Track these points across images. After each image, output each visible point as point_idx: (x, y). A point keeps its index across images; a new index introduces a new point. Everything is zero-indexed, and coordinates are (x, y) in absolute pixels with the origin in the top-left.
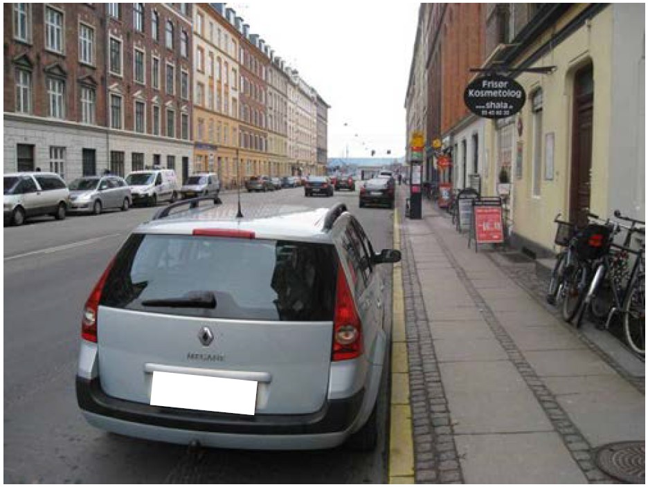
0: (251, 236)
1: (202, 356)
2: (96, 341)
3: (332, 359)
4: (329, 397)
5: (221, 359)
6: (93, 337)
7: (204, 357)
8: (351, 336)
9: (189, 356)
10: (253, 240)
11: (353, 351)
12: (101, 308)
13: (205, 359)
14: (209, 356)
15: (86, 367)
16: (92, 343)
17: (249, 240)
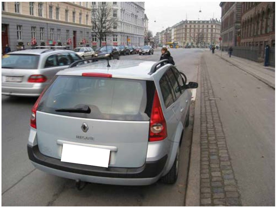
0: (110, 77)
1: (83, 137)
2: (36, 128)
3: (149, 140)
4: (147, 160)
5: (92, 139)
6: (35, 126)
7: (84, 138)
8: (160, 129)
9: (77, 137)
10: (111, 78)
11: (160, 136)
12: (37, 112)
13: (85, 139)
14: (87, 138)
15: (31, 140)
16: (34, 129)
17: (109, 78)
